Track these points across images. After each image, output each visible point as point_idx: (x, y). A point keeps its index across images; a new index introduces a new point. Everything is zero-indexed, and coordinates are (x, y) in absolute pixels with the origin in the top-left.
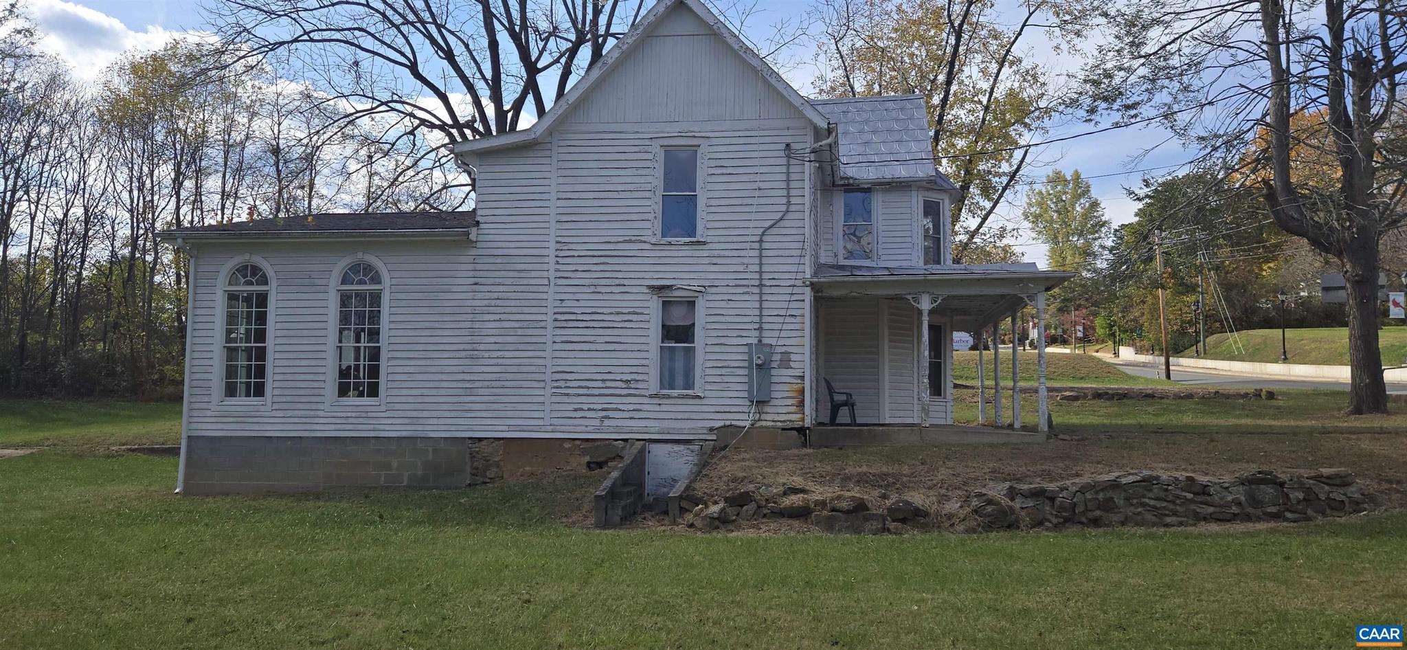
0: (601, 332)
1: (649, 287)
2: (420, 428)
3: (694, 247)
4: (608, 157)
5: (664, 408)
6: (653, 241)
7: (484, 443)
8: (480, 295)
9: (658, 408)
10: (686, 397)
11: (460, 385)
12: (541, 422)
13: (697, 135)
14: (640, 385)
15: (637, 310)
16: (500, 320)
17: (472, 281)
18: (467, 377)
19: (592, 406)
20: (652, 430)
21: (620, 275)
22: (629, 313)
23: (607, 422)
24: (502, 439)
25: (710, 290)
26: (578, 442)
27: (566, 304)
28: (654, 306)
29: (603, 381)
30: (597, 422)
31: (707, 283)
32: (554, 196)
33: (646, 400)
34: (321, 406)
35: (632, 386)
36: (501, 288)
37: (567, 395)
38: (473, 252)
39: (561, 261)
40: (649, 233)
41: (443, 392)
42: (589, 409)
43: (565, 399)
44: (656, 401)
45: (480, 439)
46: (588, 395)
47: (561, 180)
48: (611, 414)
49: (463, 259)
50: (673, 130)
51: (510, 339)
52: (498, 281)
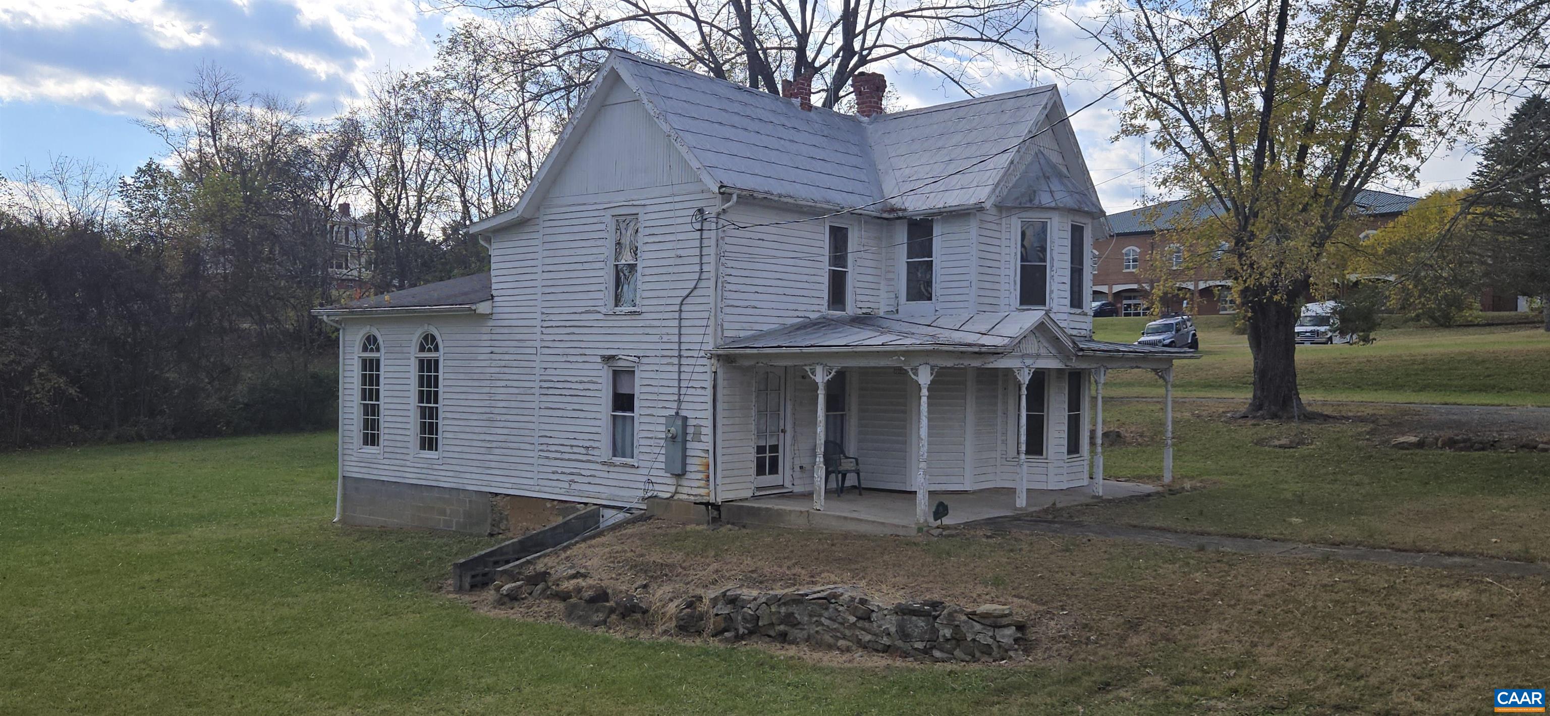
0: (569, 399)
1: (603, 357)
2: (461, 481)
3: (633, 317)
4: (576, 229)
5: (611, 475)
6: (604, 310)
7: (499, 498)
8: (494, 363)
9: (606, 475)
10: (625, 465)
11: (483, 444)
12: (531, 482)
13: (635, 203)
14: (596, 452)
15: (594, 379)
16: (506, 387)
17: (489, 350)
18: (488, 438)
19: (564, 470)
20: (603, 496)
21: (583, 345)
22: (588, 382)
23: (574, 486)
24: (508, 495)
25: (644, 360)
26: (556, 503)
27: (548, 372)
28: (604, 377)
29: (572, 446)
30: (566, 485)
31: (640, 354)
32: (539, 270)
33: (599, 467)
34: (406, 457)
35: (590, 452)
36: (507, 357)
37: (547, 458)
38: (491, 323)
39: (545, 331)
40: (601, 303)
41: (474, 450)
42: (563, 473)
43: (546, 462)
44: (605, 468)
45: (497, 494)
46: (562, 460)
47: (546, 253)
48: (576, 478)
49: (484, 330)
50: (620, 199)
51: (513, 404)
52: (506, 350)
